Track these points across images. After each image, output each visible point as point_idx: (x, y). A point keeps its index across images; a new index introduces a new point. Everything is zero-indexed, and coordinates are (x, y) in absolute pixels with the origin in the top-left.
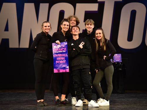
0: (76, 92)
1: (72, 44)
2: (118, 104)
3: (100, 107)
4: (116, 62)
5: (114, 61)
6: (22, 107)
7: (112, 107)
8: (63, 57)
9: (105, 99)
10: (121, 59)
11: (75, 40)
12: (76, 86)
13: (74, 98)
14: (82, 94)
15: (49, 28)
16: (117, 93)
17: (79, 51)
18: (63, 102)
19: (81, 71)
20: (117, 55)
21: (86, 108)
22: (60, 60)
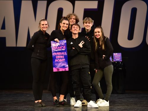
0: (75, 92)
1: (72, 43)
2: (118, 104)
3: (99, 108)
4: (117, 62)
5: (114, 61)
6: (19, 108)
7: (111, 108)
8: (62, 55)
9: (104, 99)
10: (121, 58)
11: (75, 38)
12: (75, 86)
13: (73, 98)
14: (81, 95)
15: (47, 26)
16: (117, 93)
17: (79, 50)
18: (61, 102)
19: (81, 71)
20: (117, 54)
21: (85, 109)
22: (59, 59)
